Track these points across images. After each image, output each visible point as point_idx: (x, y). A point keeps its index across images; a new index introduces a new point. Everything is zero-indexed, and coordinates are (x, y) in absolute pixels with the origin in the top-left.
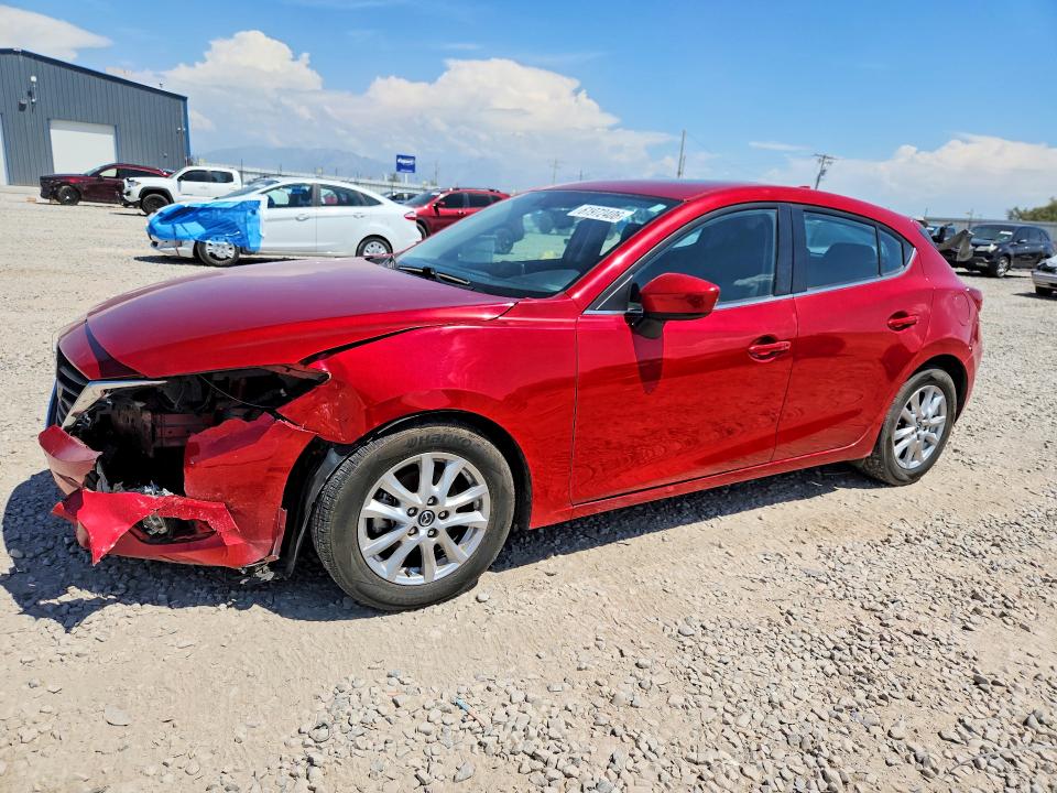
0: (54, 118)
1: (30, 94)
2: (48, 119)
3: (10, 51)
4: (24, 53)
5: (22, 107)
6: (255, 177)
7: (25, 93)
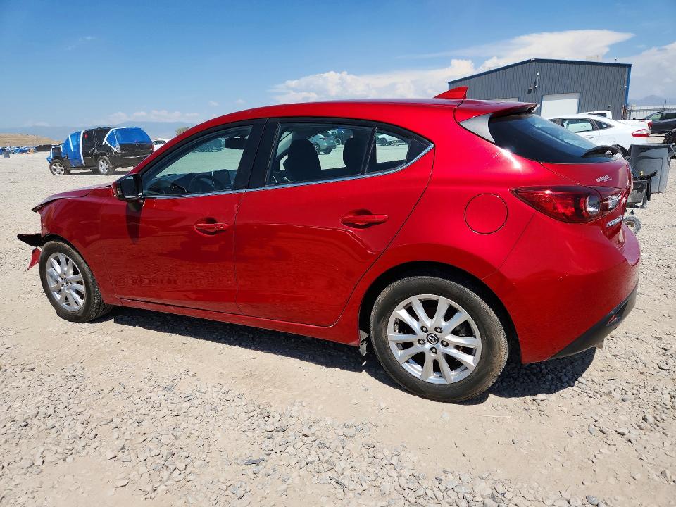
0: (545, 95)
1: (535, 83)
2: (542, 96)
3: (529, 61)
4: (537, 60)
5: (530, 91)
6: (652, 112)
7: (533, 82)
